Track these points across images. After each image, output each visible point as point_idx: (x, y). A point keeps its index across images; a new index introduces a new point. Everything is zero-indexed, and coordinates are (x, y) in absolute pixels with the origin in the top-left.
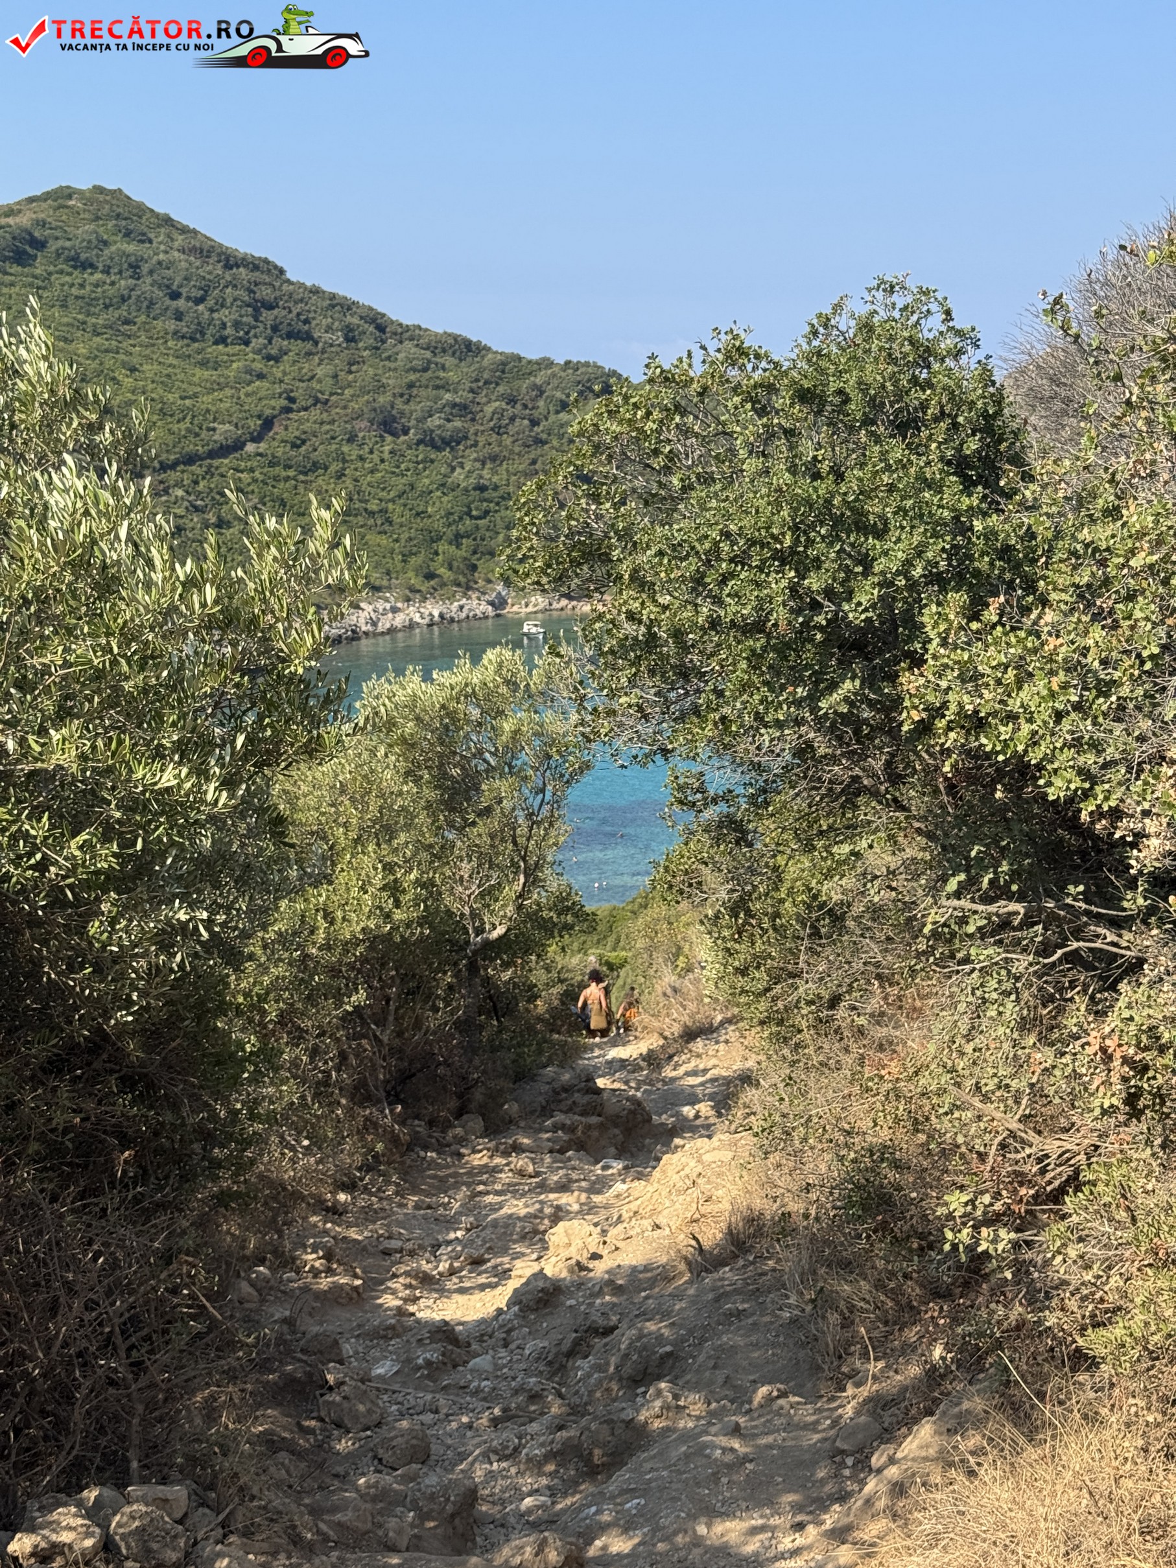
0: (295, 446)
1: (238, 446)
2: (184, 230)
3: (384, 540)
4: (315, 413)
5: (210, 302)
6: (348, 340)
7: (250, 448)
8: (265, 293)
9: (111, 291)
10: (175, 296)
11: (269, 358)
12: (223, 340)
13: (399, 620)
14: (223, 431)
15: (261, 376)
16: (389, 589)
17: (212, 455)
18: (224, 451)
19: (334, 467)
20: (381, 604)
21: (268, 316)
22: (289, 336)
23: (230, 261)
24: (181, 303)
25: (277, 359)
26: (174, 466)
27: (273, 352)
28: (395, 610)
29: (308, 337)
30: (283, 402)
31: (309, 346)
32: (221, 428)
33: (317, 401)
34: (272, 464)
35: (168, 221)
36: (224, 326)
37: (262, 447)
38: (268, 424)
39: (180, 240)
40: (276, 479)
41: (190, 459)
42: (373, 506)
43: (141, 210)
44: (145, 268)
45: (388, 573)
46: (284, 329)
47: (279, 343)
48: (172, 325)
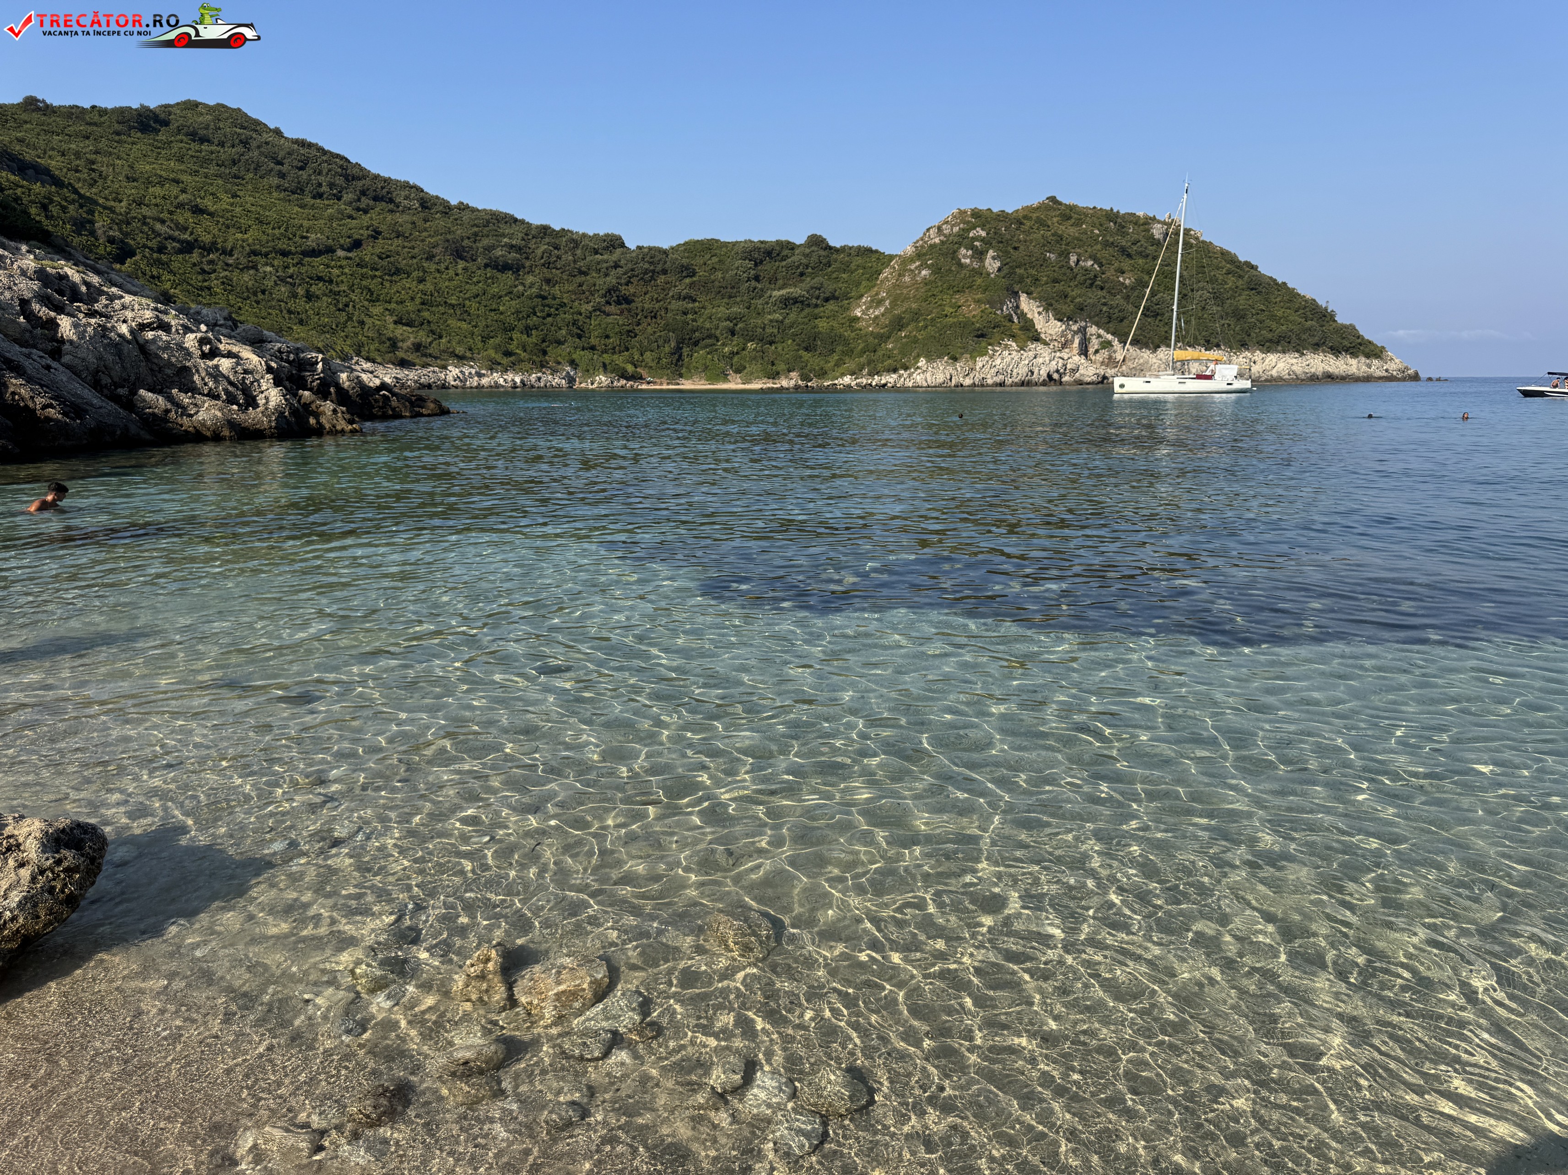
4: (398, 242)
5: (309, 170)
6: (421, 207)
7: (340, 253)
9: (223, 155)
10: (282, 163)
11: (358, 209)
12: (320, 196)
13: (485, 381)
14: (314, 239)
15: (351, 217)
16: (472, 359)
17: (303, 253)
18: (314, 253)
19: (415, 274)
20: (466, 370)
22: (376, 199)
25: (366, 212)
26: (265, 254)
27: (363, 206)
28: (480, 375)
29: (391, 201)
30: (370, 233)
31: (391, 206)
32: (314, 237)
33: (399, 235)
36: (320, 185)
37: (350, 255)
38: (357, 244)
40: (365, 276)
41: (285, 254)
43: (257, 123)
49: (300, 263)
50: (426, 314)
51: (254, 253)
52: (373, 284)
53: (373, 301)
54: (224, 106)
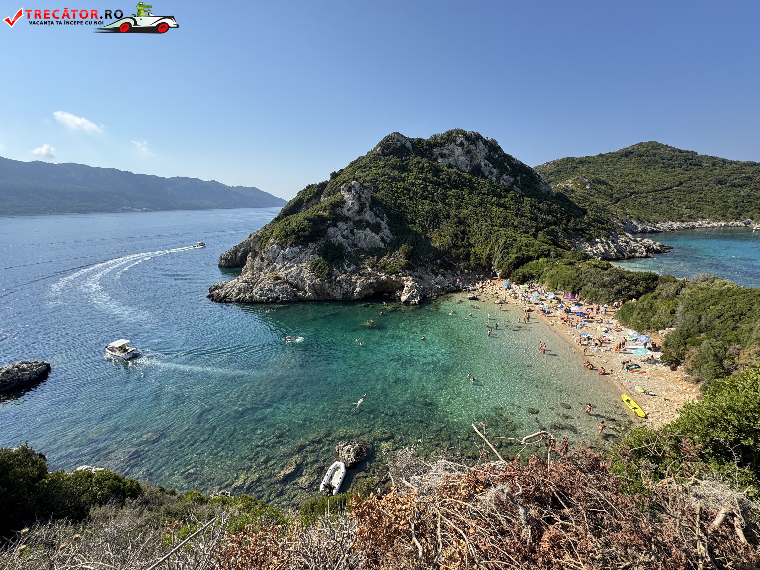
0: (688, 188)
1: (671, 188)
2: (670, 147)
3: (710, 208)
4: (697, 181)
5: (673, 160)
6: (712, 165)
7: (674, 188)
8: (690, 157)
9: (646, 160)
10: (664, 159)
11: (686, 170)
12: (674, 168)
13: (709, 225)
14: (667, 185)
15: (683, 174)
16: (709, 218)
17: (663, 190)
18: (666, 189)
19: (699, 192)
20: (704, 222)
21: (689, 162)
22: (694, 165)
23: (681, 152)
24: (664, 161)
25: (689, 170)
26: (651, 192)
27: (688, 169)
28: (709, 223)
29: (700, 165)
30: (687, 179)
31: (699, 167)
32: (667, 184)
33: (698, 178)
34: (679, 191)
35: (667, 146)
36: (675, 164)
37: (678, 188)
38: (681, 183)
39: (669, 149)
40: (680, 194)
41: (656, 191)
42: (709, 200)
43: (660, 144)
44: (657, 155)
45: (709, 215)
46: (693, 164)
47: (690, 167)
48: (660, 165)
49: (661, 193)
50: (697, 205)
51: (648, 192)
52: (682, 197)
53: (680, 202)
54: (651, 142)
